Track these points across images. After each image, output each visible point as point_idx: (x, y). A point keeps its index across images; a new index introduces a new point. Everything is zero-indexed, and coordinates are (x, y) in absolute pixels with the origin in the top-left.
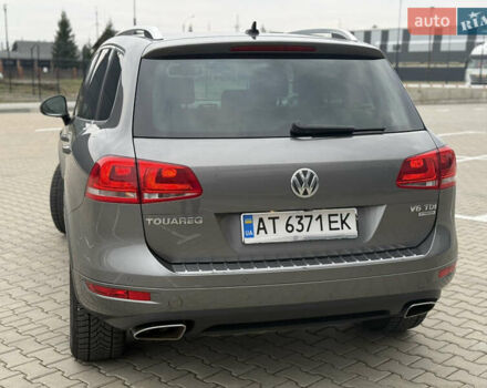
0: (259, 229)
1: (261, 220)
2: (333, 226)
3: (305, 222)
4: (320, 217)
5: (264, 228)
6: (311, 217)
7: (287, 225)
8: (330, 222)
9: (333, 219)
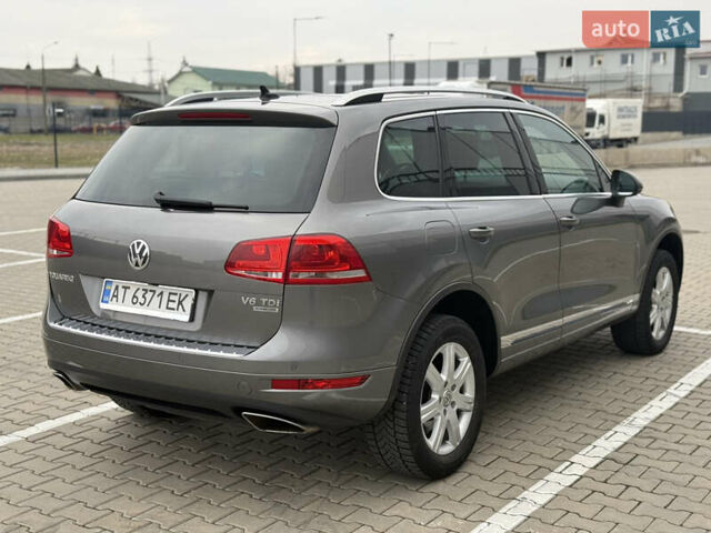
0: (114, 296)
1: (117, 288)
2: (171, 305)
3: (149, 295)
4: (162, 293)
5: (117, 296)
6: (154, 292)
7: (134, 296)
8: (169, 300)
9: (172, 297)
